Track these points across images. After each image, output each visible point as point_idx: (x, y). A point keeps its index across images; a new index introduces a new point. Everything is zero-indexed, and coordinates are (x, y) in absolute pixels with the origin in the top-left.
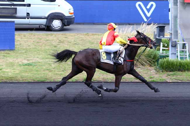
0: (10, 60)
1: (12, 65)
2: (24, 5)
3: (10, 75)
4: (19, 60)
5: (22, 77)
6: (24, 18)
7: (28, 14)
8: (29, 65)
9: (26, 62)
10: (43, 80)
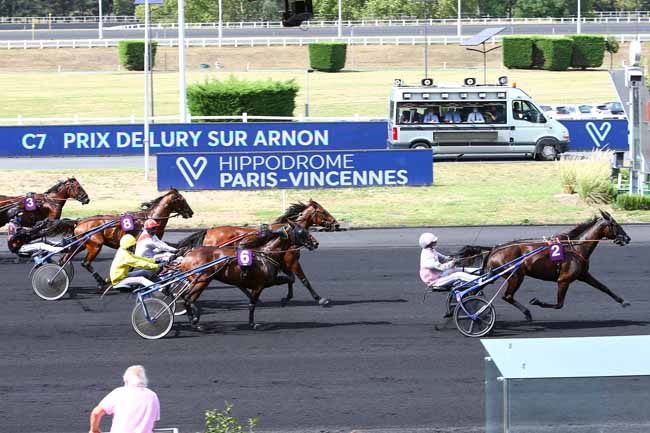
0: (428, 198)
1: (430, 204)
2: (507, 128)
3: (429, 217)
4: (439, 198)
5: (442, 220)
6: (507, 144)
7: (512, 139)
8: (452, 204)
9: (448, 200)
10: (469, 223)
